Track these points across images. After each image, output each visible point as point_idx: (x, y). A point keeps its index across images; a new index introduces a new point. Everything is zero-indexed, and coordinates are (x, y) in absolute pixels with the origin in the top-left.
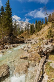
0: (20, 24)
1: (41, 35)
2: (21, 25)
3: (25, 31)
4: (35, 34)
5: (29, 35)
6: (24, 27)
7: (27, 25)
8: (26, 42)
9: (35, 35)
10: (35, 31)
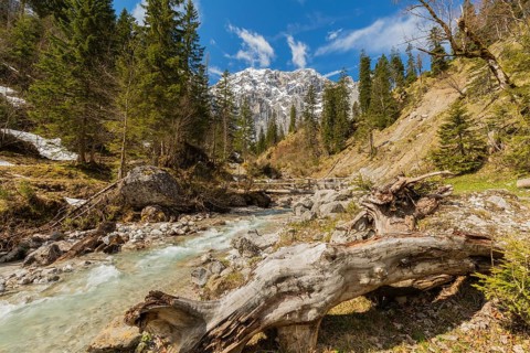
0: (262, 87)
1: (397, 153)
2: (268, 95)
3: (293, 128)
4: (356, 149)
5: (319, 154)
6: (285, 104)
7: (306, 93)
8: (286, 198)
9: (360, 151)
10: (355, 129)
